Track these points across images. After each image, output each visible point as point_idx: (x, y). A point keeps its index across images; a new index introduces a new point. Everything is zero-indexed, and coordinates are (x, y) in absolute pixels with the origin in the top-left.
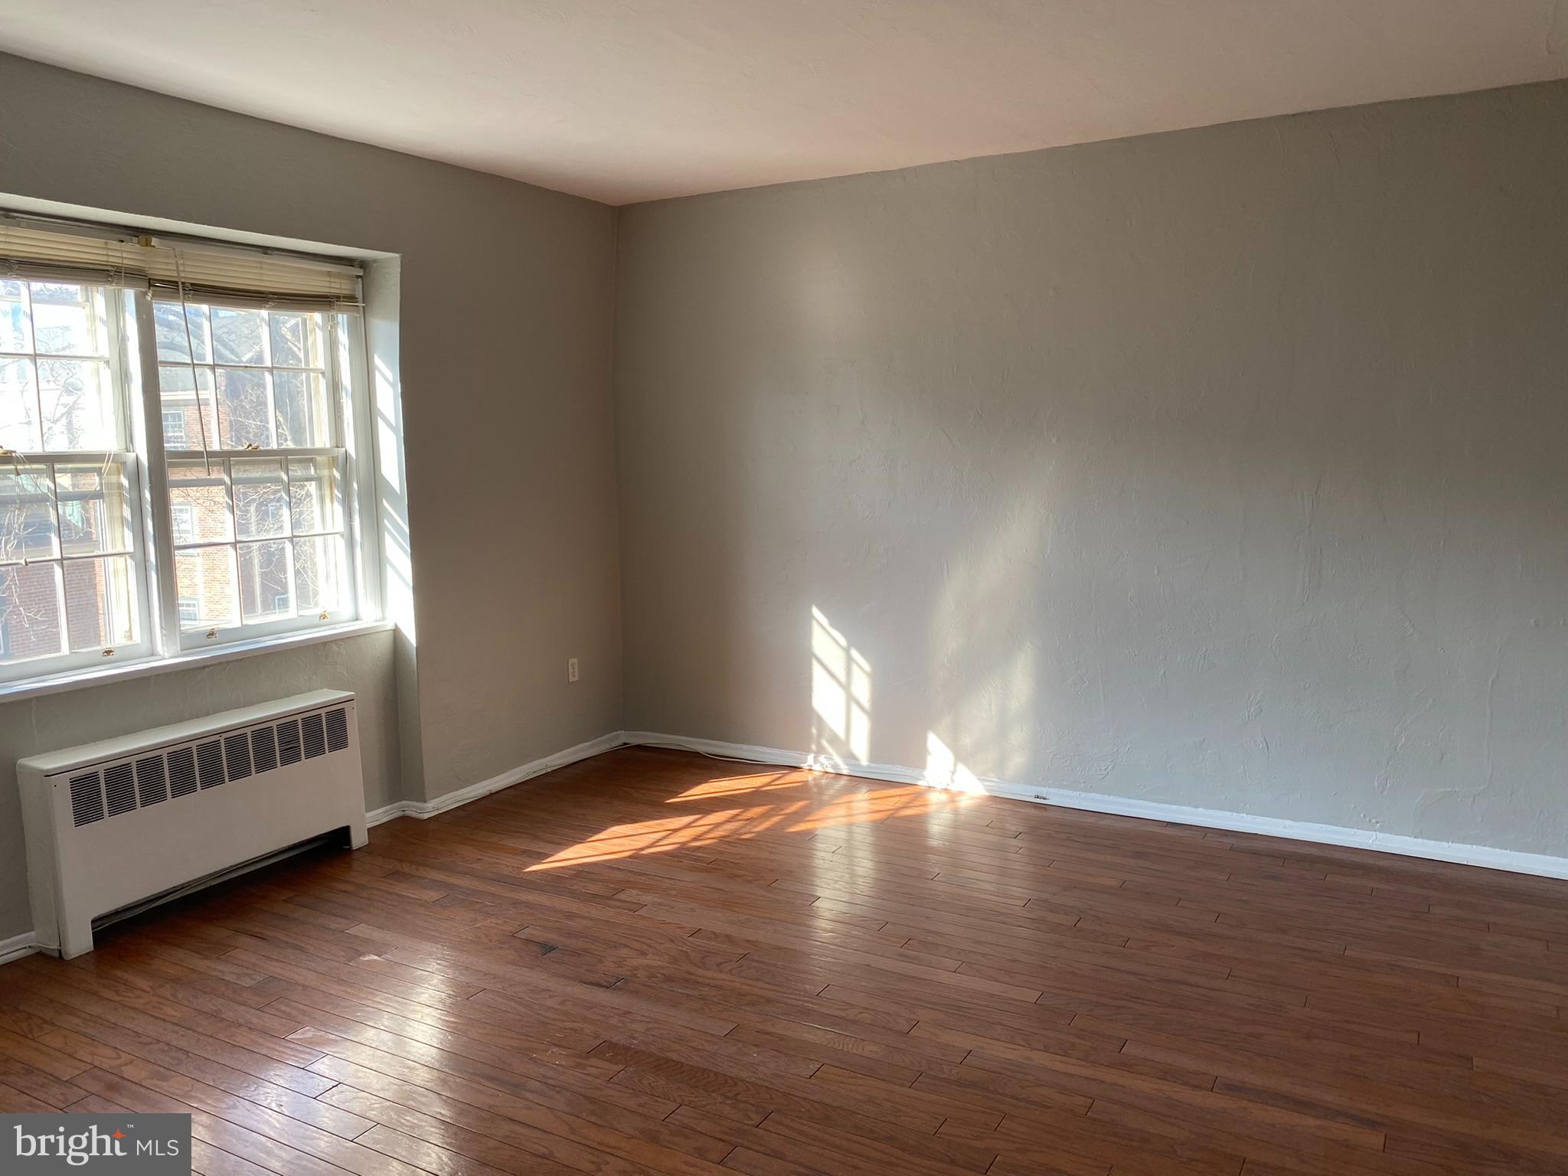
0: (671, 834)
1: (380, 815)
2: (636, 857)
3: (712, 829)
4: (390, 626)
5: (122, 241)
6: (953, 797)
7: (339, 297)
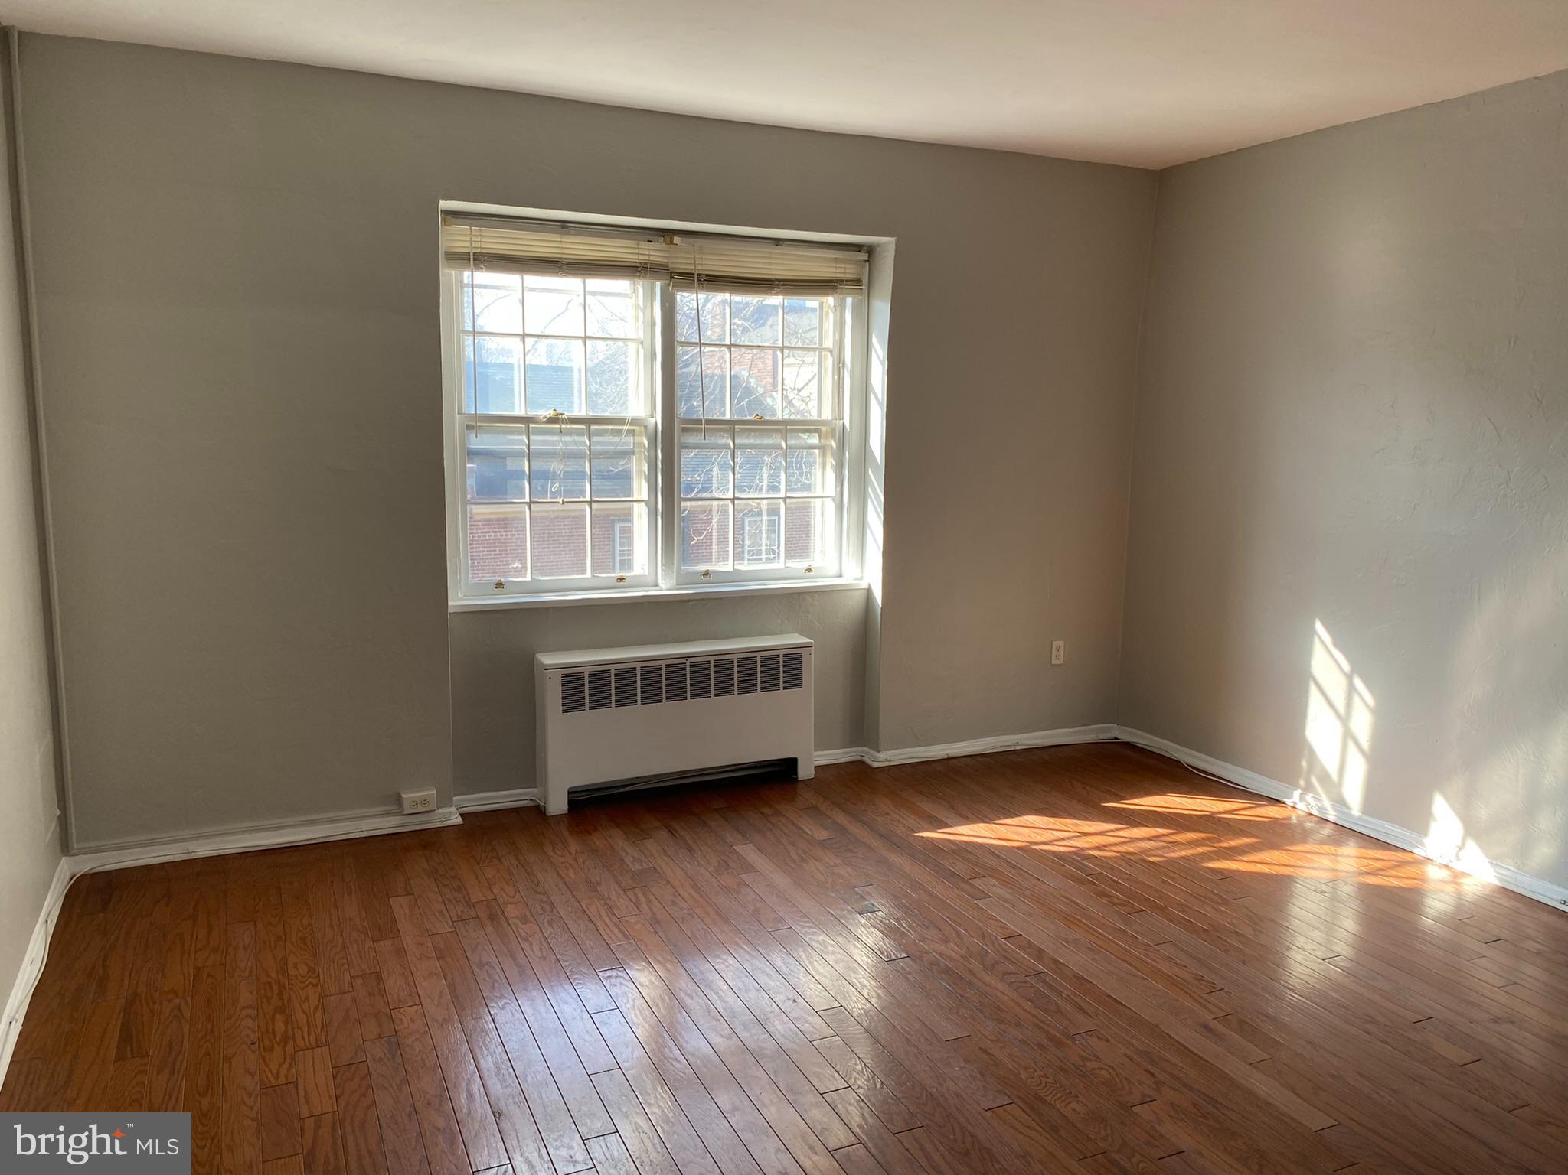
0: (1078, 836)
1: (838, 755)
2: (1026, 850)
3: (1124, 843)
4: (865, 586)
5: (651, 242)
6: (1456, 876)
7: (842, 281)
